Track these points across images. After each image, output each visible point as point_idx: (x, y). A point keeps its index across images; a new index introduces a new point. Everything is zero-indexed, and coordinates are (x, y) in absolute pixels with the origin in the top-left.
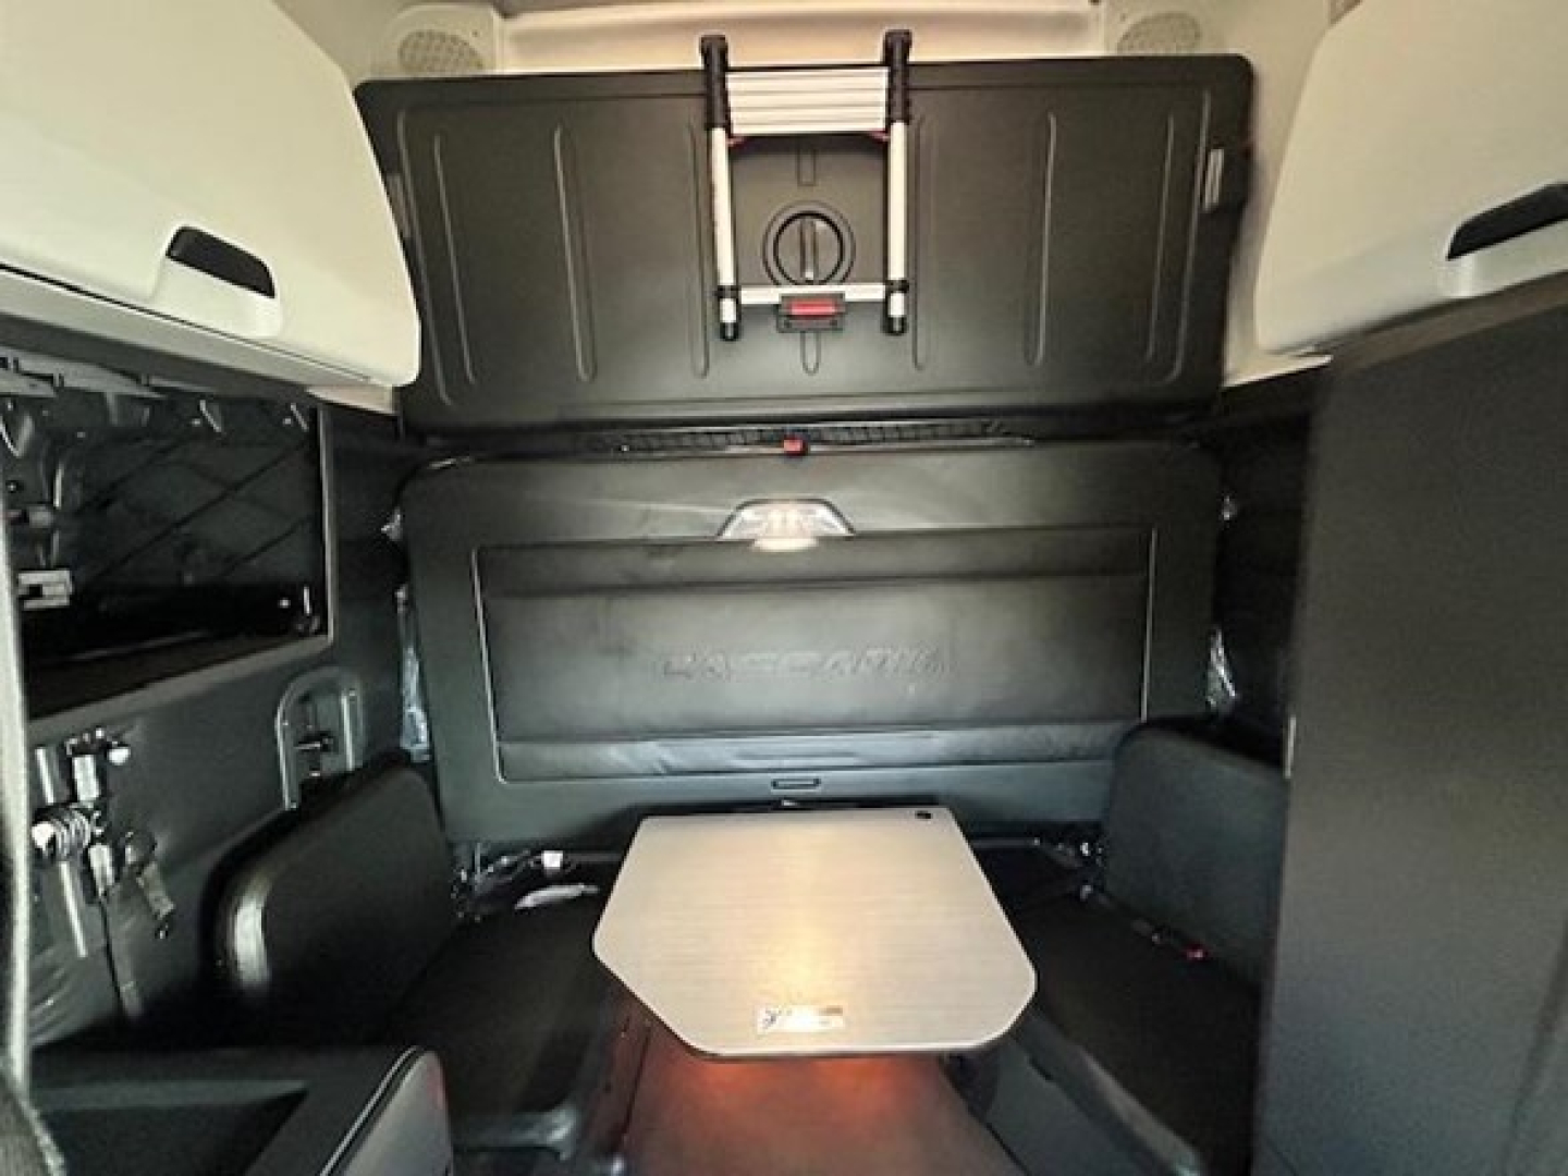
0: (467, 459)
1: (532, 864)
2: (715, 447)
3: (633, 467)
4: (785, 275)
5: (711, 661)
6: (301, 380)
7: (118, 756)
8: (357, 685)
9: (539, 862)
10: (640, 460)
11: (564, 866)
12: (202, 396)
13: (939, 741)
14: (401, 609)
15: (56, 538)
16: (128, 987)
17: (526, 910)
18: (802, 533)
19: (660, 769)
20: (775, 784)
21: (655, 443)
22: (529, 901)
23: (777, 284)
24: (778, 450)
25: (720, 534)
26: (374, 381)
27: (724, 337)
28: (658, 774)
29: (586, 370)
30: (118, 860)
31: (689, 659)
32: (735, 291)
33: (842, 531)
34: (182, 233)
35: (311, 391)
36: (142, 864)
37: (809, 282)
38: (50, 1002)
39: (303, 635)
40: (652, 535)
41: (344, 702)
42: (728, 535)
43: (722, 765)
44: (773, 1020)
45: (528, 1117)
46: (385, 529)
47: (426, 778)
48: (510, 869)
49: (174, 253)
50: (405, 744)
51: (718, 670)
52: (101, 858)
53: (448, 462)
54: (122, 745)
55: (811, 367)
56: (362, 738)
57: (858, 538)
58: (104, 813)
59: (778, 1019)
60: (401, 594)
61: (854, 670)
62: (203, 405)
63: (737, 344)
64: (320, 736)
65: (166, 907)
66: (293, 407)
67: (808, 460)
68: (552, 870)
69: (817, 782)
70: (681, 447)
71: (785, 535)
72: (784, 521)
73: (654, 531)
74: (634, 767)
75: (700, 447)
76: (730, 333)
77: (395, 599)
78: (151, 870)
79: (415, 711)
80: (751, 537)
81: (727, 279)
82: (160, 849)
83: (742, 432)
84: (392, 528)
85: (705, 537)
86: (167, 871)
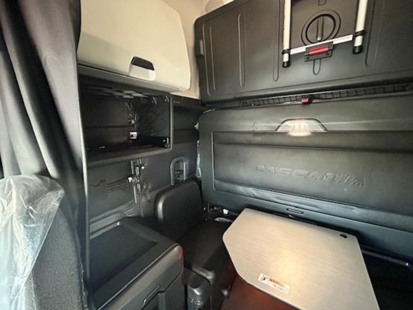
0: (214, 110)
1: (221, 211)
2: (280, 103)
3: (254, 110)
4: (309, 41)
5: (270, 168)
6: (167, 91)
7: (143, 168)
8: (187, 161)
9: (223, 211)
10: (256, 108)
11: (228, 213)
12: (153, 96)
13: (356, 211)
14: (198, 145)
15: (135, 126)
16: (142, 211)
17: (216, 221)
18: (306, 131)
19: (252, 195)
20: (287, 209)
21: (261, 103)
22: (217, 219)
23: (306, 45)
24: (300, 103)
25: (276, 130)
26: (180, 89)
27: (284, 67)
28: (252, 197)
29: (242, 84)
30: (142, 187)
31: (263, 166)
32: (289, 50)
33: (322, 130)
34: (134, 58)
35: (170, 93)
36: (146, 189)
37: (320, 41)
38: (131, 210)
39: (167, 148)
40: (255, 130)
41: (184, 164)
42: (279, 130)
43: (270, 199)
44: (264, 279)
45: (204, 270)
46: (195, 126)
47: (198, 184)
48: (216, 211)
49: (132, 63)
50: (197, 175)
51: (272, 171)
52: (139, 186)
53: (210, 110)
54: (144, 166)
55: (316, 72)
56: (188, 172)
57: (329, 133)
58: (140, 177)
59: (266, 280)
60: (198, 142)
61: (322, 179)
62: (154, 98)
63: (288, 68)
64: (179, 171)
65: (149, 198)
66: (167, 97)
67: (311, 105)
68: (225, 214)
69: (302, 213)
70: (269, 104)
71: (300, 131)
72: (300, 126)
73: (257, 128)
74: (245, 193)
75: (274, 103)
76: (285, 65)
77: (197, 143)
78: (148, 191)
79: (199, 169)
80: (287, 131)
81: (286, 46)
82: (149, 187)
83: (290, 97)
84: (197, 126)
85: (272, 131)
86: (150, 192)
